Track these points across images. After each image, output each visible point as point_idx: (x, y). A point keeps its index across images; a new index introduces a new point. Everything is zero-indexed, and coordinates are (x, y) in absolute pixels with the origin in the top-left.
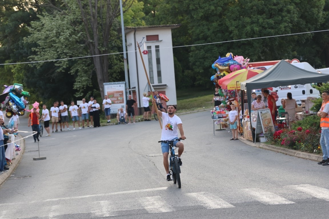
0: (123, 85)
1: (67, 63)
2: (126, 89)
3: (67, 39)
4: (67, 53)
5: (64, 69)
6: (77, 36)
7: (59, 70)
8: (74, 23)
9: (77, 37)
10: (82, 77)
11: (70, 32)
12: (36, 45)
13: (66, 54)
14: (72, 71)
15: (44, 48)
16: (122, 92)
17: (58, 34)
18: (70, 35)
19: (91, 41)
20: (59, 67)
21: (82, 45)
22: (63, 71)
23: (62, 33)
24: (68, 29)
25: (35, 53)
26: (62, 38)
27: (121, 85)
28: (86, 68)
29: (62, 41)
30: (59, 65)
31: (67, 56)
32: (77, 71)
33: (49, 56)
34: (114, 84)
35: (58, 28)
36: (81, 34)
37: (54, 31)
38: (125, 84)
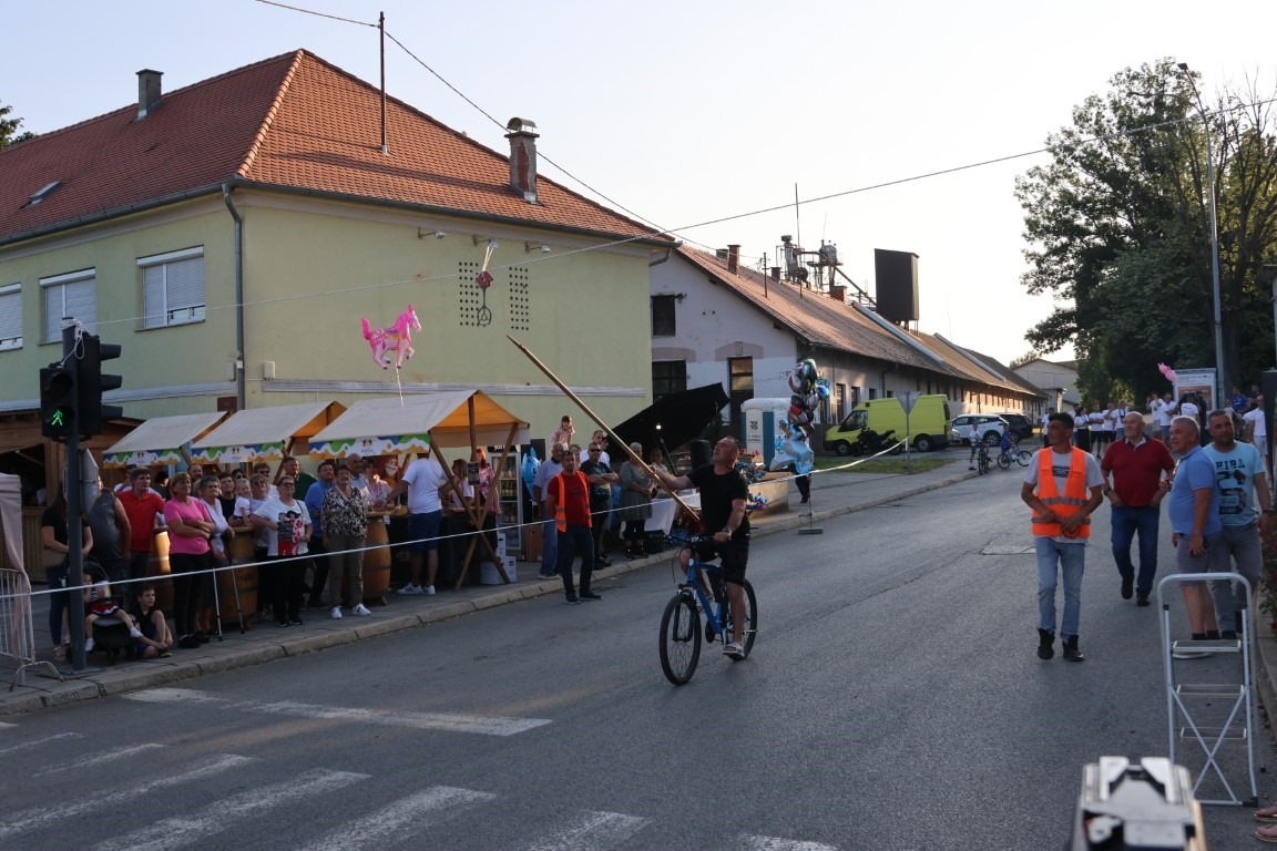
0: (1212, 375)
1: (1157, 333)
2: (1217, 383)
3: (1157, 290)
4: (1159, 315)
5: (1152, 344)
6: (1177, 284)
7: (1143, 347)
8: (1177, 261)
9: (1176, 287)
10: (1186, 359)
11: (1165, 277)
12: (1108, 303)
13: (1156, 317)
14: (1168, 349)
15: (1120, 308)
16: (1209, 388)
17: (1142, 282)
18: (1165, 284)
19: (1206, 293)
20: (1142, 341)
21: (1187, 302)
22: (1151, 348)
23: (1151, 280)
24: (1163, 272)
25: (1103, 317)
26: (1147, 289)
27: (1208, 375)
28: (1194, 343)
29: (1148, 294)
30: (1140, 337)
31: (1158, 321)
32: (1177, 349)
33: (1126, 321)
34: (1192, 373)
35: (1143, 272)
36: (1187, 281)
37: (1136, 277)
38: (1217, 373)
